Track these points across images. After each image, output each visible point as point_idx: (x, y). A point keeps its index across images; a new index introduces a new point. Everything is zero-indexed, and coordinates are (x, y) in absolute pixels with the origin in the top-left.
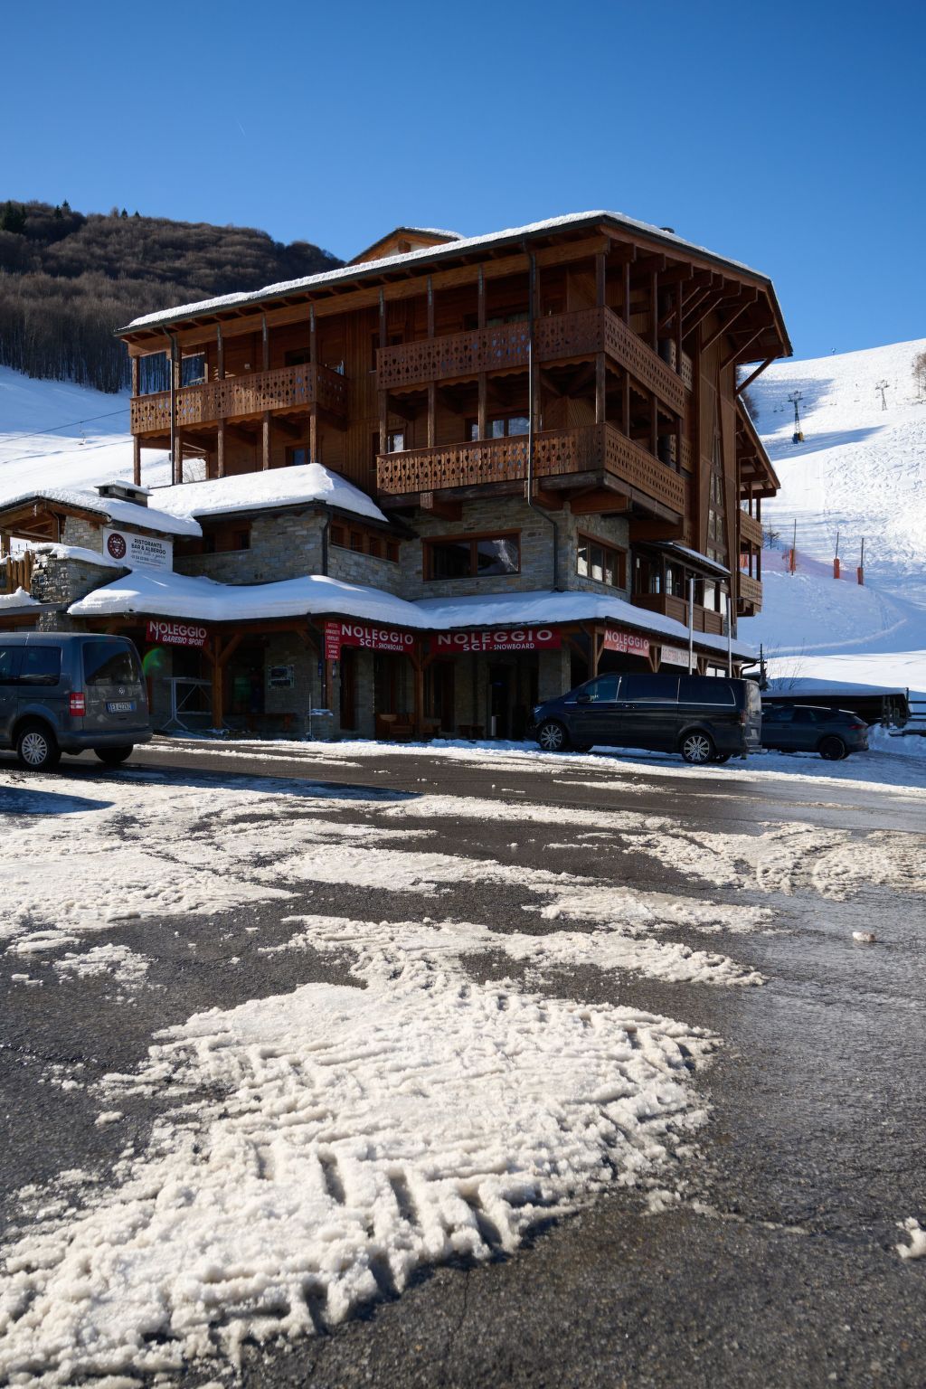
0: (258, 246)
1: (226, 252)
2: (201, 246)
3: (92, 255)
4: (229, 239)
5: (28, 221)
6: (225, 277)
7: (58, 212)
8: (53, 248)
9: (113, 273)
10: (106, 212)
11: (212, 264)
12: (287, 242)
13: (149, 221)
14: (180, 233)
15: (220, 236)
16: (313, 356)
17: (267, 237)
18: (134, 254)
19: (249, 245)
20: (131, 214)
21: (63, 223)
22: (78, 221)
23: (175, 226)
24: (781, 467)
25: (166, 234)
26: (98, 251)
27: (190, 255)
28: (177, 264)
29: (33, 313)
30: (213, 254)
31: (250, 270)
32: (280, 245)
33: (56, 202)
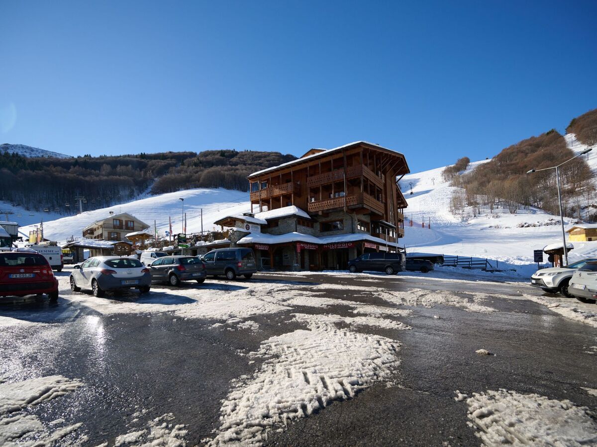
0: (278, 156)
1: (271, 158)
2: (265, 157)
3: (240, 161)
4: (271, 155)
5: (226, 154)
6: (270, 163)
7: (232, 151)
8: (231, 160)
9: (245, 164)
10: (243, 151)
11: (268, 161)
12: (285, 155)
13: (253, 152)
14: (260, 154)
15: (269, 154)
16: (292, 181)
17: (280, 154)
18: (250, 160)
19: (276, 156)
20: (249, 151)
21: (234, 154)
22: (237, 153)
23: (259, 152)
24: (408, 201)
25: (257, 154)
26: (242, 160)
27: (263, 159)
28: (260, 161)
29: (227, 175)
30: (268, 158)
31: (277, 162)
32: (283, 155)
33: (232, 149)
